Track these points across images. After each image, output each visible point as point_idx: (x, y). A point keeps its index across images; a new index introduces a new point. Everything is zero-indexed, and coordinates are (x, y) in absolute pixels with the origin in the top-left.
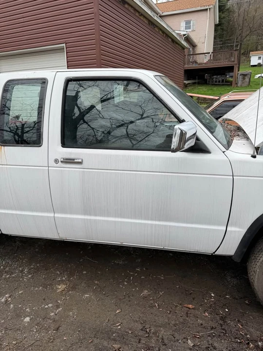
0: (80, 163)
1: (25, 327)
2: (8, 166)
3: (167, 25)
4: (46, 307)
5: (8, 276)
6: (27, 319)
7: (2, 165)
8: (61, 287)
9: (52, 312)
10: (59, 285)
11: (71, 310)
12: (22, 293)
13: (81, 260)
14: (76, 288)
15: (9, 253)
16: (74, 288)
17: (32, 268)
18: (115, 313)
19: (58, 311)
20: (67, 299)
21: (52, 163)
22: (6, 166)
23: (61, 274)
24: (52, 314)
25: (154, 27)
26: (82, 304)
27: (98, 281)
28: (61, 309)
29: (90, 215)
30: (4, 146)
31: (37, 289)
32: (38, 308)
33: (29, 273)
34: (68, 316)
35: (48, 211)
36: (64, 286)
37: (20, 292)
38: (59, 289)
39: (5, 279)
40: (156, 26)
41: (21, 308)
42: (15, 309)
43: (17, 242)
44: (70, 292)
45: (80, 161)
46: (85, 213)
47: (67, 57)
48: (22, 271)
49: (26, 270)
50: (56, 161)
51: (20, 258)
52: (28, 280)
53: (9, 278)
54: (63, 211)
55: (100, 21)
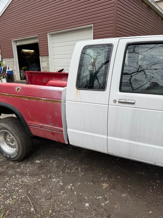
0: (134, 103)
1: (87, 211)
2: (81, 103)
3: (160, 8)
4: (98, 198)
5: (69, 171)
6: (87, 205)
7: (77, 102)
8: (105, 185)
9: (103, 203)
10: (103, 183)
11: (115, 204)
12: (80, 185)
13: (114, 168)
14: (115, 188)
15: (67, 155)
16: (114, 187)
17: (83, 168)
18: (148, 213)
19: (106, 202)
20: (111, 195)
21: (111, 102)
22: (80, 103)
23: (103, 175)
24: (103, 204)
25: (151, 10)
26: (122, 201)
27: (129, 185)
28: (108, 201)
29: (135, 141)
30: (80, 89)
31: (89, 183)
32: (93, 198)
33: (82, 171)
34: (114, 208)
35: (103, 134)
36: (107, 185)
37: (79, 184)
38: (104, 186)
39: (67, 173)
40: (152, 9)
41: (82, 196)
42: (78, 196)
43: (70, 148)
44: (112, 190)
45: (134, 102)
46: (131, 139)
47: (94, 33)
48: (77, 169)
49: (79, 169)
50: (115, 101)
51: (74, 160)
52: (82, 176)
53: (70, 172)
54: (114, 135)
55: (118, 8)
